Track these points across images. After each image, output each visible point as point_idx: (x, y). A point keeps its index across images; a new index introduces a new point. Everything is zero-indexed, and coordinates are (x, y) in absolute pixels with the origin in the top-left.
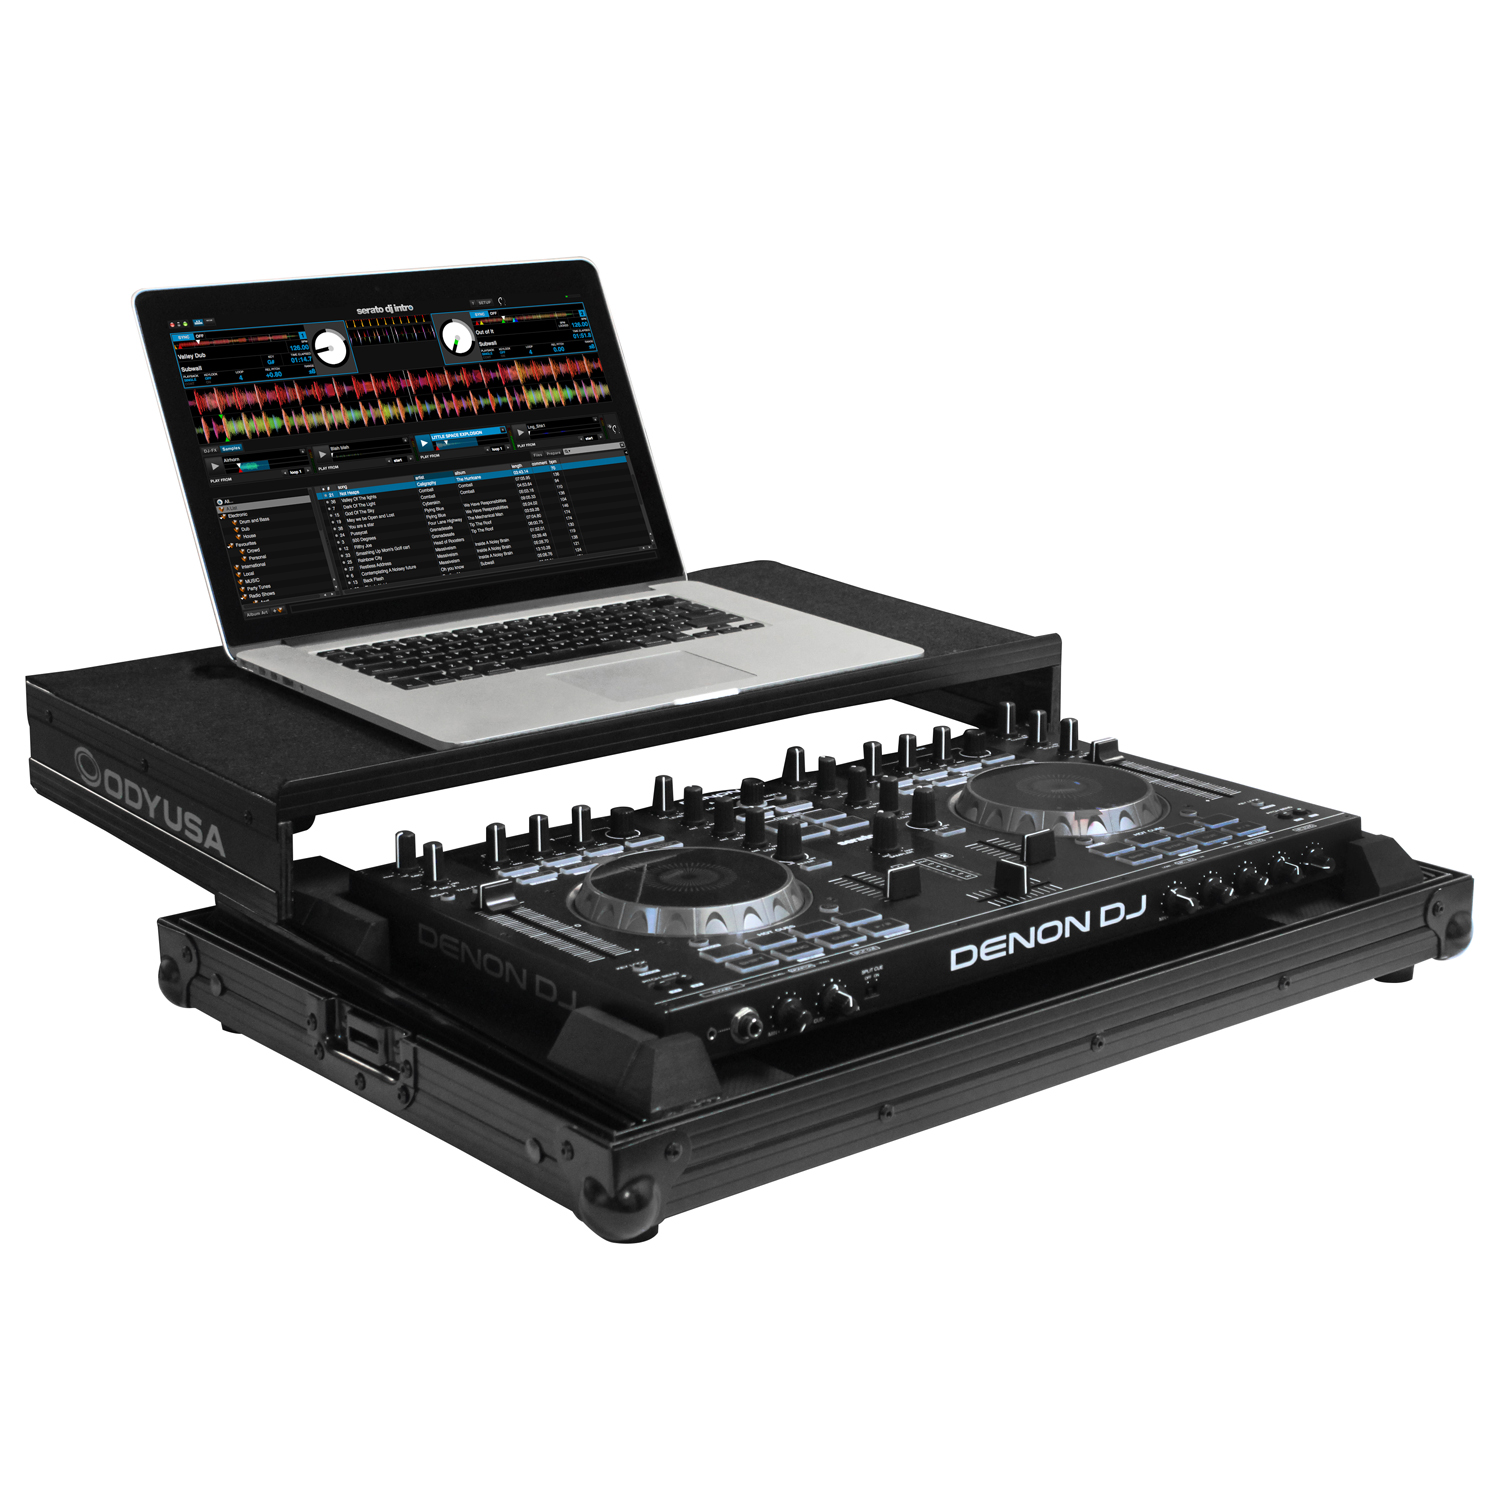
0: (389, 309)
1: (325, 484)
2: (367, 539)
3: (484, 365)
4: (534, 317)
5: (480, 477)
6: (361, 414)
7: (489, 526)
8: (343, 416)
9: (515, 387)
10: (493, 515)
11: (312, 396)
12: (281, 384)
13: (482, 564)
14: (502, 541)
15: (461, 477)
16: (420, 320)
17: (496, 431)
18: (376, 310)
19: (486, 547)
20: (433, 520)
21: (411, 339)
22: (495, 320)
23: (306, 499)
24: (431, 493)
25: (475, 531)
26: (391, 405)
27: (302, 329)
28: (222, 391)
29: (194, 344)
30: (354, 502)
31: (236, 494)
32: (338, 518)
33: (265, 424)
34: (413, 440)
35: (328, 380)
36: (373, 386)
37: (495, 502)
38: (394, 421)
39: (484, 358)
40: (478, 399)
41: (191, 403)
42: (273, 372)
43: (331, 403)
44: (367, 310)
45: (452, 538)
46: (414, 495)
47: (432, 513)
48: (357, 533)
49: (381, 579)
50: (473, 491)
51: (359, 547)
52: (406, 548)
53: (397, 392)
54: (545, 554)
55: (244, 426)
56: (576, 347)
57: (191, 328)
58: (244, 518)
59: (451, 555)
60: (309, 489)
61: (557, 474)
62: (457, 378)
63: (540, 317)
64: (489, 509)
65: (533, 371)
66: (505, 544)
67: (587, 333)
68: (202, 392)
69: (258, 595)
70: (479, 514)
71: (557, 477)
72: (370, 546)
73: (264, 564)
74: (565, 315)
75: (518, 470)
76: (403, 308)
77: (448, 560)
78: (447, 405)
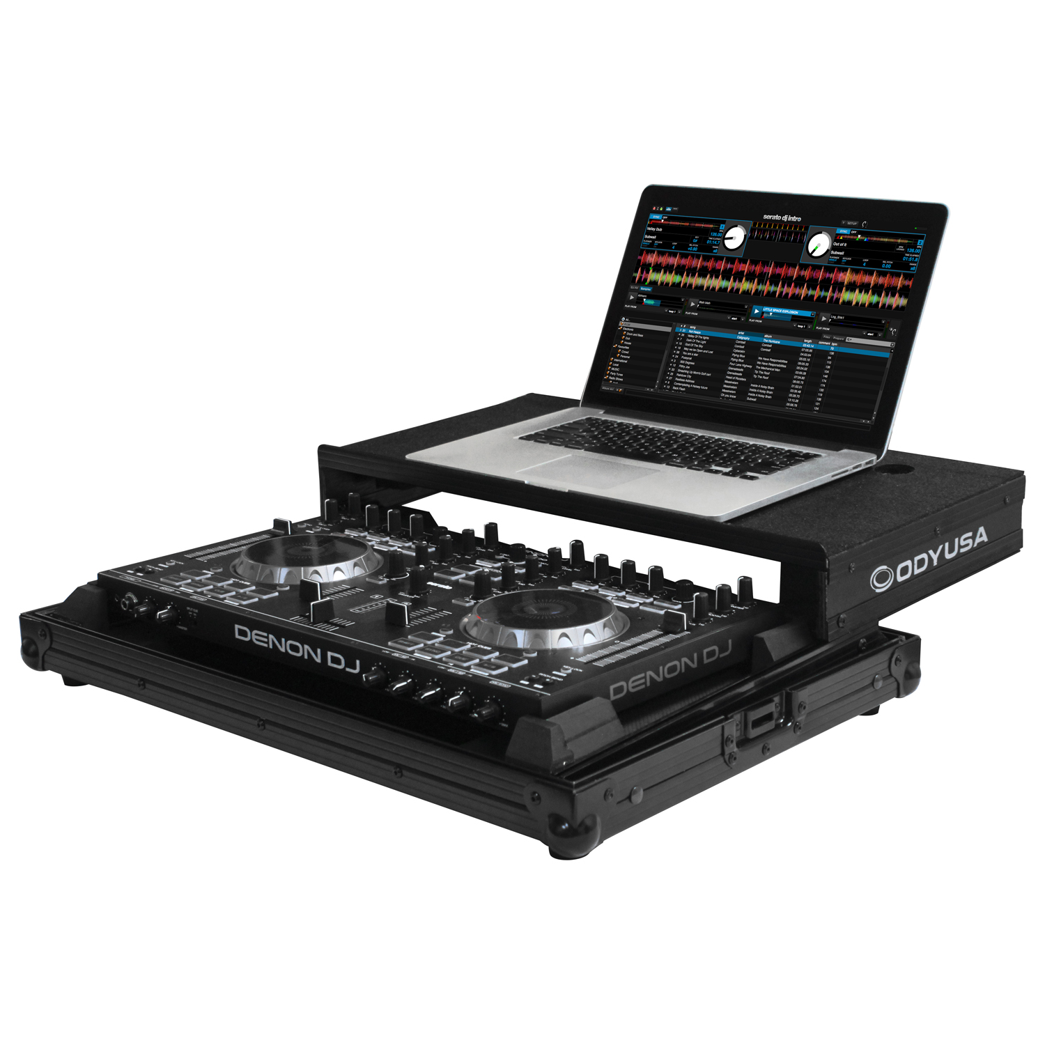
0: (785, 218)
1: (684, 323)
2: (689, 363)
3: (826, 267)
4: (882, 239)
5: (779, 342)
6: (728, 284)
7: (766, 376)
8: (718, 283)
9: (839, 286)
10: (773, 370)
11: (707, 266)
12: (693, 256)
13: (748, 399)
14: (769, 387)
15: (769, 340)
16: (801, 229)
17: (808, 314)
18: (777, 217)
19: (757, 388)
20: (734, 362)
21: (788, 241)
22: (852, 237)
23: (668, 329)
24: (742, 345)
25: (755, 376)
26: (751, 282)
27: (724, 222)
28: (659, 253)
29: (659, 222)
30: (694, 338)
31: (633, 317)
32: (680, 346)
33: (671, 278)
34: (751, 308)
35: (721, 258)
36: (746, 268)
37: (779, 361)
38: (747, 293)
39: (829, 262)
40: (808, 290)
41: (639, 257)
42: (693, 247)
43: (715, 273)
44: (770, 217)
45: (739, 377)
46: (731, 343)
47: (736, 358)
48: (685, 358)
49: (684, 389)
50: (769, 350)
51: (682, 366)
52: (708, 375)
53: (759, 274)
54: (792, 405)
55: (659, 277)
56: (901, 265)
57: (664, 212)
58: (630, 332)
59: (732, 387)
60: (674, 323)
61: (833, 353)
62: (802, 273)
63: (886, 240)
64: (773, 365)
65: (858, 278)
66: (770, 390)
67: (915, 258)
68: (648, 252)
69: (613, 378)
70: (765, 366)
71: (830, 356)
72: (689, 367)
73: (626, 362)
74: (907, 241)
75: (808, 344)
76: (794, 219)
77: (729, 390)
78: (786, 290)
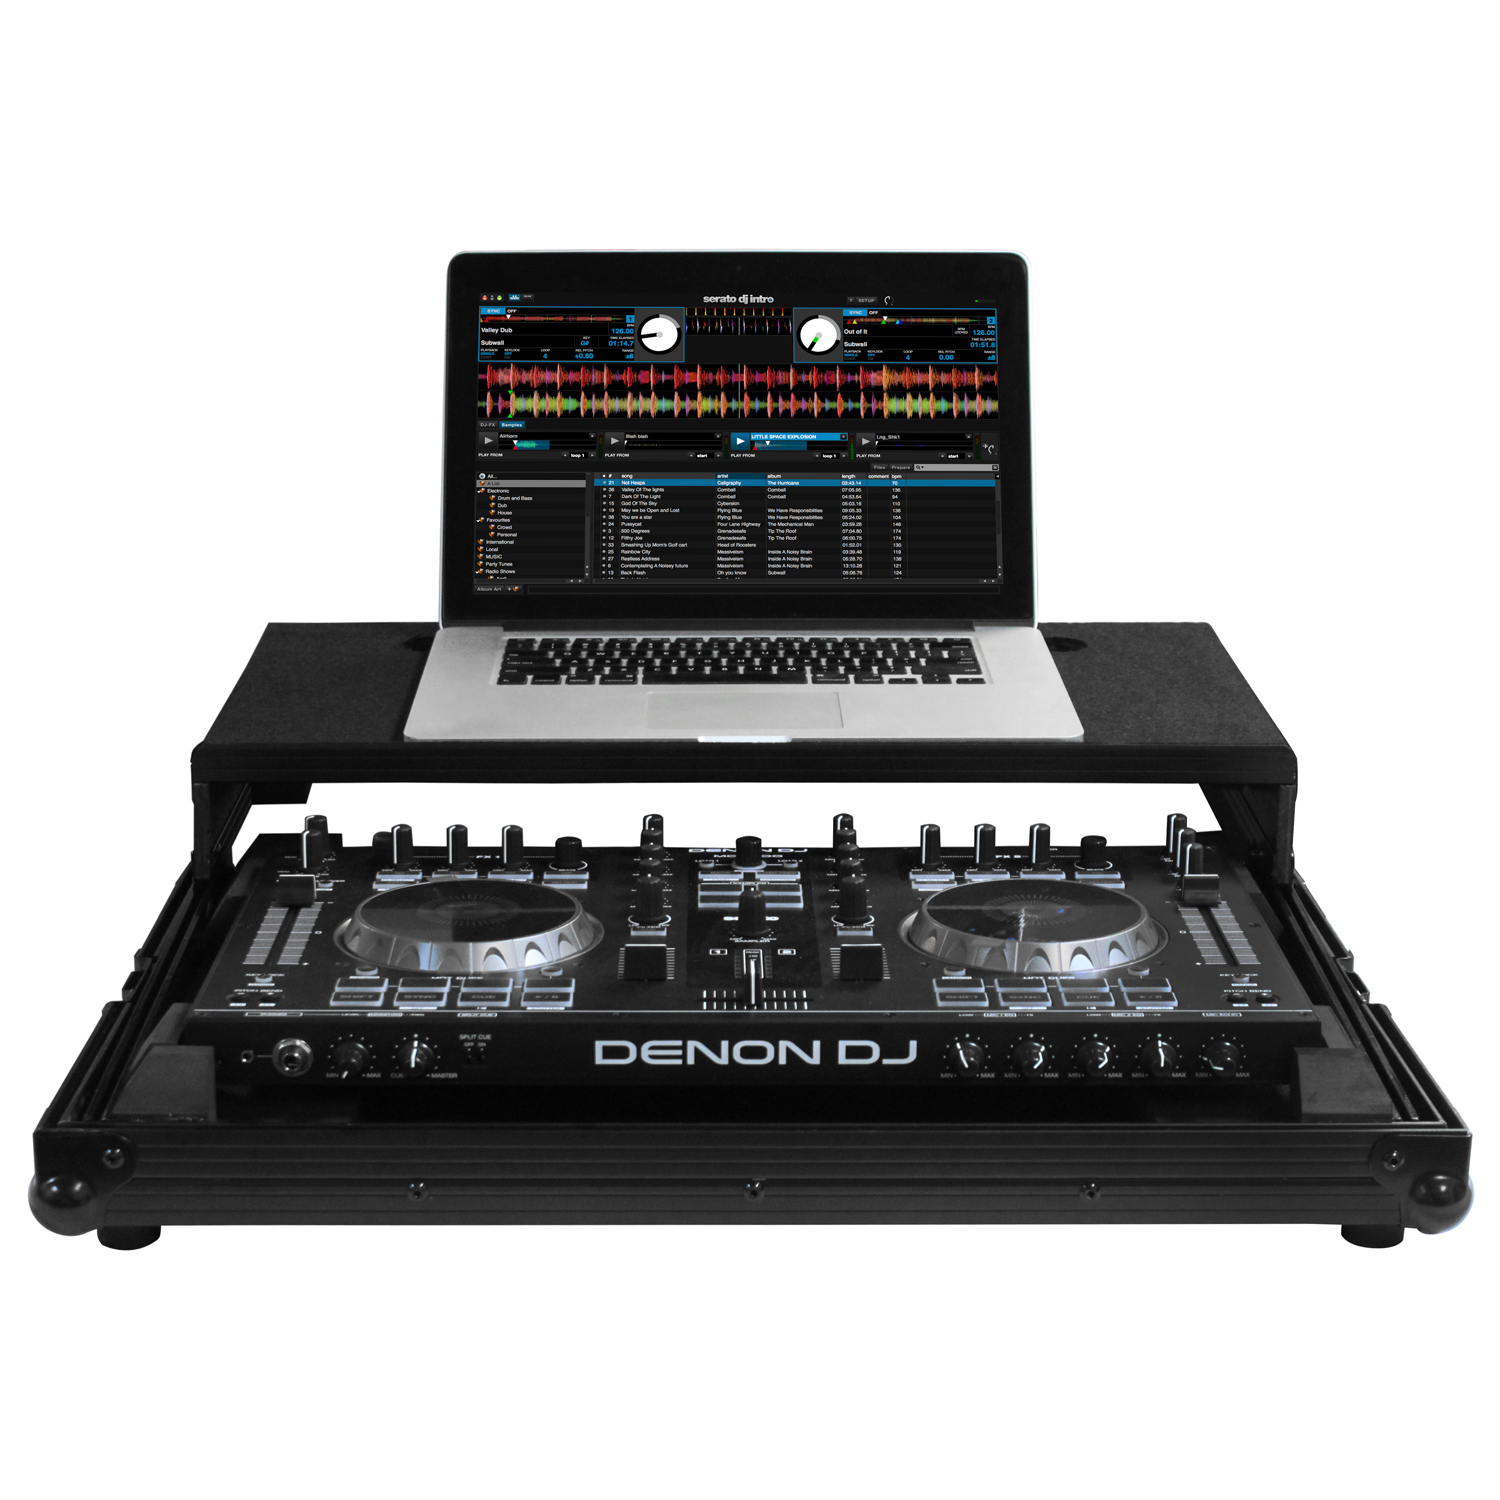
0: (744, 299)
1: (608, 471)
2: (639, 532)
3: (841, 366)
4: (925, 320)
5: (797, 483)
6: (675, 405)
7: (792, 535)
8: (652, 405)
9: (876, 393)
10: (801, 525)
11: (622, 381)
12: (589, 367)
13: (770, 573)
14: (802, 552)
15: (775, 481)
16: (778, 312)
17: (835, 437)
18: (729, 299)
19: (781, 556)
20: (725, 521)
21: (760, 331)
22: (873, 320)
23: (581, 484)
24: (731, 494)
25: (772, 539)
26: (713, 398)
27: (631, 312)
28: (519, 367)
29: (503, 318)
30: (636, 493)
31: (500, 470)
32: (611, 507)
33: (557, 404)
34: (728, 437)
35: (646, 367)
36: (698, 378)
37: (807, 511)
38: (711, 415)
39: (845, 359)
40: (823, 401)
41: (480, 376)
42: (584, 353)
43: (640, 390)
44: (716, 299)
45: (741, 542)
46: (711, 493)
47: (726, 514)
48: (629, 524)
49: (643, 573)
50: (784, 497)
51: (627, 538)
52: (683, 545)
53: (725, 385)
54: (853, 573)
55: (534, 404)
56: (969, 356)
57: (506, 303)
58: (504, 495)
59: (734, 559)
60: (587, 473)
61: (898, 490)
62: (804, 378)
63: (933, 320)
64: (798, 518)
65: (905, 378)
66: (805, 556)
67: (990, 343)
68: (496, 367)
69: (495, 571)
70: (784, 521)
71: (895, 494)
72: (641, 538)
73: (512, 542)
74: (968, 321)
75: (849, 481)
76: (761, 299)
77: (729, 562)
78: (782, 405)
